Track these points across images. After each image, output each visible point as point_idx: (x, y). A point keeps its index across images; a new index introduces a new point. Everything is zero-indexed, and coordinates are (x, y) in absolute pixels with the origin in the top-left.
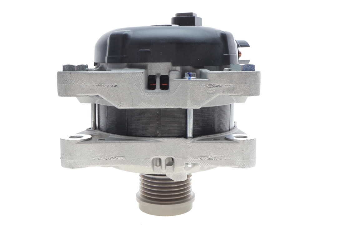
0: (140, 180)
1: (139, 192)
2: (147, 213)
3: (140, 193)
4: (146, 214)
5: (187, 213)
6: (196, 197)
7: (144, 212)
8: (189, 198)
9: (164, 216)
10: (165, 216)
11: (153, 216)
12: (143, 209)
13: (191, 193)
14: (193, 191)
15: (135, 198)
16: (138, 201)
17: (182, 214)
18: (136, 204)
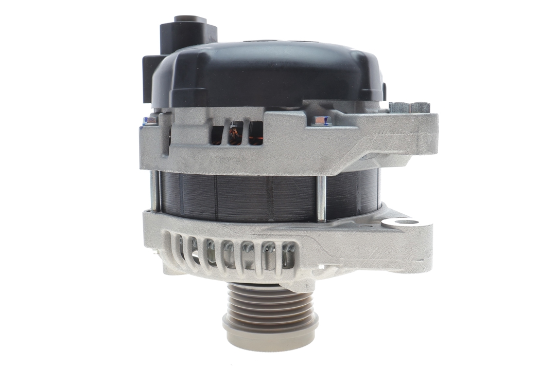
0: (229, 294)
1: (226, 314)
2: (240, 347)
3: (229, 316)
4: (238, 348)
5: (306, 346)
6: (320, 321)
7: (236, 346)
8: (309, 322)
9: (268, 351)
10: (271, 352)
11: (251, 351)
12: (235, 342)
13: (313, 315)
14: (315, 311)
15: (220, 323)
16: (225, 328)
17: (297, 348)
18: (223, 333)
